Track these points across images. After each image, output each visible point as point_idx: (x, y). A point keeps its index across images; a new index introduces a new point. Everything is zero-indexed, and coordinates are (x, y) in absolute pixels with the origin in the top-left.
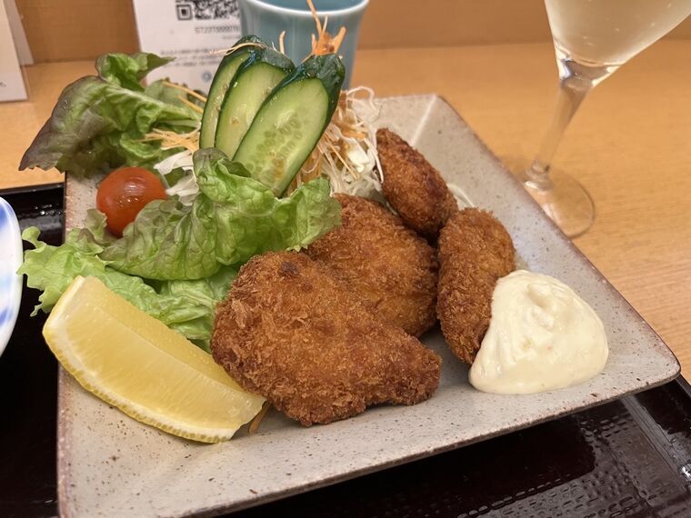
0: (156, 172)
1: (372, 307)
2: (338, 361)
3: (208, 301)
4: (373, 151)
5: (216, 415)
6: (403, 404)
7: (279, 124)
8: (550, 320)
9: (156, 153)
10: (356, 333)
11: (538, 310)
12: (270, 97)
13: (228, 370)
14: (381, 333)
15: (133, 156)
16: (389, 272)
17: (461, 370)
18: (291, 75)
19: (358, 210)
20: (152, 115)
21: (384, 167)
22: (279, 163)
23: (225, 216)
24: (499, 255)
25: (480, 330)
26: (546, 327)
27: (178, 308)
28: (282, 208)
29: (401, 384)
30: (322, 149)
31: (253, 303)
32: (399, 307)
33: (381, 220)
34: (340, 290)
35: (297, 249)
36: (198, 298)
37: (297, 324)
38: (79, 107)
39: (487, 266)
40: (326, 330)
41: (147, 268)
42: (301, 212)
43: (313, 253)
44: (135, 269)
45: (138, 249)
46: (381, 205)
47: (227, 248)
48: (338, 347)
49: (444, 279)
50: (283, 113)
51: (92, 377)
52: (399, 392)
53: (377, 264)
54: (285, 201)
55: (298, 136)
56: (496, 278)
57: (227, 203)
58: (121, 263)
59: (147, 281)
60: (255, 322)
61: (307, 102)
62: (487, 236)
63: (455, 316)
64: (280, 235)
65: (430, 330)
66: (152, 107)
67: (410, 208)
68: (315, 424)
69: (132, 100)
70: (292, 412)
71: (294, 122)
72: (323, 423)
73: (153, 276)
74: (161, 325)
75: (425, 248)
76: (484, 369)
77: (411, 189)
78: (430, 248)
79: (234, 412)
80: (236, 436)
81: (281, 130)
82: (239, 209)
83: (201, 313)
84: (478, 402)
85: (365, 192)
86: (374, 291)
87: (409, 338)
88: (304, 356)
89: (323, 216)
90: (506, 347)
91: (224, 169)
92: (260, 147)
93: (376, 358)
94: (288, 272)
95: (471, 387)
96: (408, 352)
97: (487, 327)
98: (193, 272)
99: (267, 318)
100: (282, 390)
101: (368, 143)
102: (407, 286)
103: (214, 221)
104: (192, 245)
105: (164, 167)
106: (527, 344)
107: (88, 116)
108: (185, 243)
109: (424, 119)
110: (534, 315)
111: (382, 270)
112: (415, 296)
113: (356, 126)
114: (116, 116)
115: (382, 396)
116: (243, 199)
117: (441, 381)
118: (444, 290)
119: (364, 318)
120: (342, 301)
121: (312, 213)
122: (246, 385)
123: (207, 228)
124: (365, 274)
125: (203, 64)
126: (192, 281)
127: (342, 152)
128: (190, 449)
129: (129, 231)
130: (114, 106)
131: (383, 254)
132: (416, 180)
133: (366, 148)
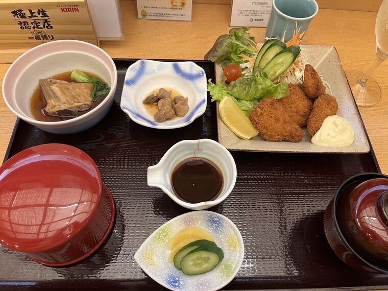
0: (240, 67)
1: (290, 117)
2: (279, 128)
3: (250, 106)
4: (303, 72)
5: (247, 133)
6: (292, 142)
7: (278, 62)
8: (337, 130)
9: (240, 60)
10: (285, 122)
11: (335, 127)
12: (277, 55)
13: (253, 124)
14: (291, 124)
15: (234, 60)
16: (298, 108)
17: (309, 138)
18: (285, 49)
19: (294, 89)
20: (242, 50)
21: (304, 77)
22: (275, 73)
23: (260, 87)
24: (331, 110)
25: (317, 129)
26: (335, 132)
27: (243, 107)
28: (274, 87)
29: (293, 137)
30: (288, 71)
31: (262, 110)
32: (298, 118)
33: (300, 93)
34: (284, 111)
35: (276, 98)
36: (248, 105)
37: (271, 117)
38: (225, 46)
39: (325, 112)
40: (278, 120)
41: (237, 95)
42: (279, 90)
43: (280, 100)
44: (233, 94)
45: (235, 90)
46: (301, 88)
47: (258, 95)
48: (279, 124)
49: (312, 114)
50: (280, 59)
51: (225, 119)
52: (292, 139)
53: (295, 105)
54: (275, 85)
55: (282, 66)
56: (327, 116)
57: (261, 84)
58: (230, 92)
59: (235, 98)
60: (262, 114)
61: (287, 58)
62: (329, 104)
63: (312, 123)
64: (271, 93)
65: (304, 126)
66: (243, 47)
67: (309, 92)
68: (269, 141)
69: (238, 45)
70: (265, 137)
71: (282, 62)
72: (271, 141)
73: (238, 97)
74: (240, 110)
75: (310, 103)
76: (315, 139)
77: (310, 87)
78: (311, 104)
79: (252, 133)
80: (250, 139)
81: (278, 64)
82: (264, 86)
83: (248, 109)
84: (312, 146)
85: (297, 83)
86: (292, 112)
87: (298, 126)
88: (271, 125)
89: (285, 93)
90: (323, 134)
91: (262, 75)
92: (271, 67)
93: (288, 129)
94: (272, 104)
95: (311, 143)
96: (297, 130)
97: (319, 128)
98: (248, 98)
99: (265, 114)
100: (264, 131)
101: (302, 69)
102: (302, 113)
103: (257, 87)
104: (250, 92)
105: (243, 65)
106: (328, 135)
107: (226, 49)
108: (248, 91)
109: (327, 55)
110: (333, 128)
111: (296, 107)
112: (303, 116)
113: (300, 63)
114: (232, 48)
115: (287, 138)
116: (266, 84)
117: (303, 139)
118: (311, 117)
119: (288, 119)
120: (283, 114)
121: (282, 91)
122: (256, 128)
123: (254, 89)
124: (291, 107)
125: (251, 15)
126: (247, 101)
127: (293, 72)
128: (239, 139)
129: (232, 83)
130: (232, 46)
131: (297, 103)
132: (313, 84)
133: (301, 71)
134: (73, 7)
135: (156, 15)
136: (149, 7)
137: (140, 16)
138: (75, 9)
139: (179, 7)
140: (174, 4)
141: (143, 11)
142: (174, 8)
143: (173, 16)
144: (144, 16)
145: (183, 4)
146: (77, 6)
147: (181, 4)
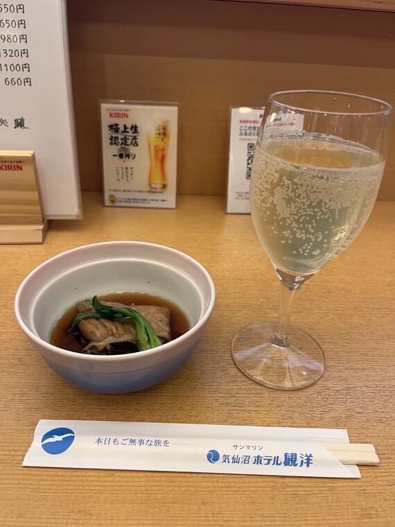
134: (16, 164)
135: (128, 200)
136: (120, 191)
137: (107, 203)
138: (17, 166)
139: (158, 190)
140: (153, 186)
141: (111, 196)
142: (152, 191)
143: (151, 202)
144: (113, 201)
145: (164, 186)
146: (20, 162)
147: (161, 186)
